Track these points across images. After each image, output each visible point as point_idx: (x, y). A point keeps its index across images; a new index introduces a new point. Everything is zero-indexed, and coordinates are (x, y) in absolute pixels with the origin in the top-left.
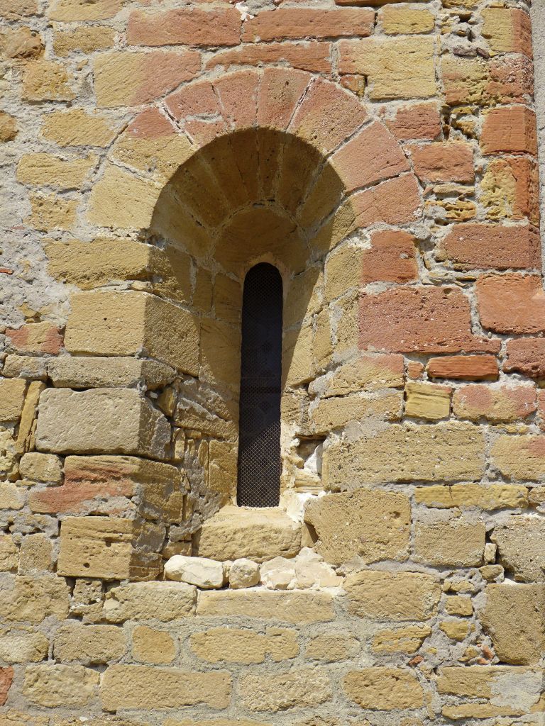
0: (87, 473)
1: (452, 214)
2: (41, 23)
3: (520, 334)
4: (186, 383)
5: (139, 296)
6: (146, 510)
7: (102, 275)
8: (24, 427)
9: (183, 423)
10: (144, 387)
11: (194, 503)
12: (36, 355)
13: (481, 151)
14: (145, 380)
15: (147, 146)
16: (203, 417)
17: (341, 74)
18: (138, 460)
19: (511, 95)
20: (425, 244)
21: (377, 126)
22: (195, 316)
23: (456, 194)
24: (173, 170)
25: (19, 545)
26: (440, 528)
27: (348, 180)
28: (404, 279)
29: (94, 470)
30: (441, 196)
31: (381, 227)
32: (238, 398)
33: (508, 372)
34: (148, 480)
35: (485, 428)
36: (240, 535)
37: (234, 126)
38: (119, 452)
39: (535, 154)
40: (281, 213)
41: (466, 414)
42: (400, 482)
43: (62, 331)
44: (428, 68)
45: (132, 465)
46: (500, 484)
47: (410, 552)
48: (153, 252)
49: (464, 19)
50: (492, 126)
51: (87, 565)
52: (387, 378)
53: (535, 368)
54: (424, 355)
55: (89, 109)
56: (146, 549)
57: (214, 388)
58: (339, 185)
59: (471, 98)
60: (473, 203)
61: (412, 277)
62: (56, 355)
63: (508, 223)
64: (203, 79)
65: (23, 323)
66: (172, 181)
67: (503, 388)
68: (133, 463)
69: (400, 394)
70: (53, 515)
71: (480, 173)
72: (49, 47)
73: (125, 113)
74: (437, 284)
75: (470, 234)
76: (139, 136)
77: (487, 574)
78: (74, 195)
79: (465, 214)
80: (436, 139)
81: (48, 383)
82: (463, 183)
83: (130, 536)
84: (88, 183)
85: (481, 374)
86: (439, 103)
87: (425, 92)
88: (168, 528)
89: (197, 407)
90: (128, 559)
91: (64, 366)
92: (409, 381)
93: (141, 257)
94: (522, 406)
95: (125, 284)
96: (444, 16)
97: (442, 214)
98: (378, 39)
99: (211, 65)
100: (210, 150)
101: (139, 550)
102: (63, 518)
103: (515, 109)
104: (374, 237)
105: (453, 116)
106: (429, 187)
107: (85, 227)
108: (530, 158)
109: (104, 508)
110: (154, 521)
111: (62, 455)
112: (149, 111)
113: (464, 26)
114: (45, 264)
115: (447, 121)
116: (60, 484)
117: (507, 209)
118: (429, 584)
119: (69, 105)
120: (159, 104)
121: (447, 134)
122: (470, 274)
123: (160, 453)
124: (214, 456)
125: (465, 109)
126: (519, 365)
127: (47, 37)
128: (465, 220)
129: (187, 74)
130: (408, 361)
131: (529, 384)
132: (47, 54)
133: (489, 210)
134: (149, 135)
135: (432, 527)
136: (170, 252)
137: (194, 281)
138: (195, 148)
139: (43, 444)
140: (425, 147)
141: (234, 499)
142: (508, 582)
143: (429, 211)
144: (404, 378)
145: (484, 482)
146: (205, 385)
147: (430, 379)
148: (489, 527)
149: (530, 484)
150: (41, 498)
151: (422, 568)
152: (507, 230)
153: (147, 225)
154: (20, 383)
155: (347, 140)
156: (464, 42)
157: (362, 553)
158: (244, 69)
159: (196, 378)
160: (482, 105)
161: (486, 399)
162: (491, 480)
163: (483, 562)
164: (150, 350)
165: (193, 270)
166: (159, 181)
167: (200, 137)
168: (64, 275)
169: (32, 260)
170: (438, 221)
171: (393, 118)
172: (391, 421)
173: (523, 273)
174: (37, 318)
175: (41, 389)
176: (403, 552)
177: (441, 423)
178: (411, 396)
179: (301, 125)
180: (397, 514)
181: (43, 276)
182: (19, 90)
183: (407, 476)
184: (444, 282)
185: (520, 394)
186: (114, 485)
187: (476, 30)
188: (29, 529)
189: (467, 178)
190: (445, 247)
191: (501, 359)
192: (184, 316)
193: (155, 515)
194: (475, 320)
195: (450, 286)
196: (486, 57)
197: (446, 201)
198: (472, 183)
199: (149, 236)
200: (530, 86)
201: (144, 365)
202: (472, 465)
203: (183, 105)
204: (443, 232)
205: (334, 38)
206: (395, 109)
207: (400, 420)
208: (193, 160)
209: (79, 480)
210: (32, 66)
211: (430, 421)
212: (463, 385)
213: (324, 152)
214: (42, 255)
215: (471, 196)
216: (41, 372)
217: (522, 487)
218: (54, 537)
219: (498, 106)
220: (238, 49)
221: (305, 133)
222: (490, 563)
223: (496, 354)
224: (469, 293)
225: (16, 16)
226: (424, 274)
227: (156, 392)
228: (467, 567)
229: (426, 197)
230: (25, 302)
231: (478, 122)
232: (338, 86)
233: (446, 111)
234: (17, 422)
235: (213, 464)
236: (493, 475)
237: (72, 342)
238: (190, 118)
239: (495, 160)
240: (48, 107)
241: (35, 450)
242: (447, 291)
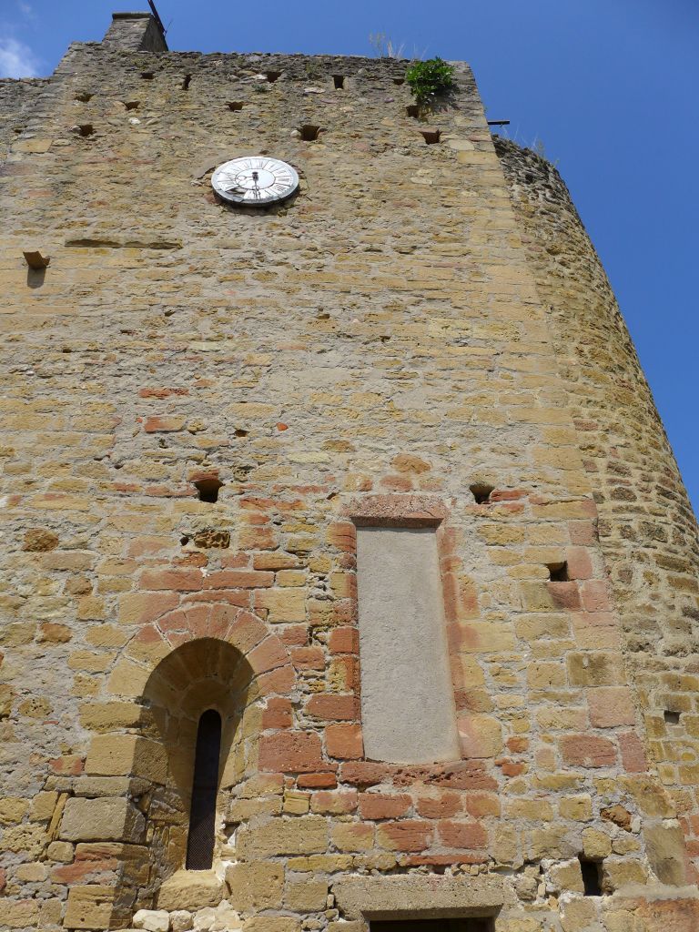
0: (89, 854)
1: (312, 688)
2: (92, 575)
3: (348, 760)
4: (157, 790)
5: (133, 736)
6: (124, 879)
7: (112, 724)
8: (53, 824)
9: (153, 817)
10: (130, 796)
11: (157, 871)
12: (66, 776)
13: (329, 652)
14: (131, 791)
15: (145, 647)
16: (167, 811)
17: (255, 608)
18: (121, 845)
19: (345, 621)
20: (297, 706)
21: (273, 638)
22: (166, 746)
23: (315, 677)
24: (158, 662)
25: (40, 907)
26: (302, 886)
27: (256, 669)
28: (285, 727)
29: (94, 853)
30: (307, 678)
31: (273, 695)
32: (190, 796)
33: (342, 783)
34: (127, 858)
35: (329, 818)
36: (185, 892)
37: (195, 637)
38: (111, 840)
39: (358, 653)
40: (221, 682)
41: (318, 810)
42: (279, 855)
43: (84, 761)
44: (301, 605)
45: (117, 848)
46: (337, 855)
47: (283, 903)
48: (143, 710)
49: (321, 579)
50: (334, 638)
51: (83, 920)
52: (273, 788)
53: (357, 780)
54: (295, 774)
55: (114, 625)
56: (122, 907)
57: (175, 792)
58: (251, 671)
59: (324, 622)
60: (324, 682)
61: (290, 726)
62: (78, 776)
63: (342, 694)
64: (180, 609)
65: (61, 755)
66: (157, 668)
67: (339, 793)
68: (119, 847)
69: (280, 798)
70: (65, 885)
71: (328, 665)
72: (95, 589)
73: (134, 627)
74: (304, 730)
75: (322, 699)
76: (141, 641)
77: (328, 916)
78: (100, 676)
79: (319, 688)
80: (305, 645)
81: (72, 794)
82: (319, 670)
83: (112, 898)
84: (109, 668)
85: (327, 784)
86: (307, 625)
87: (300, 619)
88: (138, 890)
89: (164, 805)
90: (110, 915)
91: (83, 783)
92: (286, 790)
93: (135, 713)
94: (349, 804)
95: (124, 730)
96: (311, 577)
97: (307, 688)
98: (276, 589)
99: (185, 602)
100: (181, 650)
101: (117, 907)
102: (71, 886)
103: (347, 629)
104: (270, 702)
105: (314, 633)
106: (300, 672)
107: (105, 696)
108: (355, 656)
109: (98, 879)
110: (129, 886)
111: (75, 843)
112: (148, 627)
113: (321, 583)
114: (78, 718)
115: (311, 635)
116: (71, 862)
117: (342, 685)
118: (294, 924)
119: (103, 622)
120: (154, 623)
121: (311, 642)
122: (321, 724)
123: (137, 839)
124: (173, 837)
125: (320, 629)
126: (348, 779)
127: (95, 583)
128: (320, 692)
129: (171, 606)
130: (286, 778)
131: (354, 790)
132: (93, 592)
133: (334, 685)
134: (147, 641)
135: (297, 885)
136: (154, 709)
137: (167, 725)
138: (172, 649)
139: (64, 836)
140: (299, 649)
141: (184, 866)
142: (342, 921)
143: (300, 686)
144: (283, 788)
145: (328, 854)
146: (170, 790)
147: (298, 788)
148: (330, 884)
149: (354, 854)
150: (59, 873)
151: (290, 914)
152: (342, 698)
153: (141, 694)
154: (54, 794)
155: (257, 645)
156: (321, 592)
157: (255, 905)
158: (203, 604)
159: (164, 786)
160: (329, 626)
161: (328, 800)
162: (331, 852)
163: (326, 908)
164: (136, 772)
165: (167, 718)
166: (150, 668)
167: (176, 642)
168: (89, 725)
169: (71, 716)
170: (305, 692)
171: (282, 633)
172: (275, 816)
173: (350, 723)
174: (70, 752)
175: (67, 798)
176: (279, 903)
177: (304, 816)
178: (287, 799)
179: (231, 636)
180: (277, 877)
181: (76, 726)
182: (75, 613)
183: (283, 851)
184: (307, 728)
185: (348, 796)
186: (106, 862)
187: (327, 585)
188: (49, 895)
189: (321, 667)
190: (309, 707)
191: (338, 775)
192: (159, 745)
193: (130, 882)
194: (324, 751)
195: (311, 731)
196: (332, 600)
197: (309, 680)
198: (324, 670)
199: (141, 700)
200: (356, 617)
201: (131, 782)
202: (321, 843)
203: (166, 624)
204: (308, 698)
205: (253, 588)
206: (283, 628)
207: (280, 815)
208: (170, 656)
209: (84, 860)
210: (84, 599)
211: (298, 815)
212: (317, 792)
213: (244, 652)
214: (77, 712)
215: (323, 677)
216: (68, 787)
217: (349, 856)
218: (64, 900)
219: (338, 627)
220: (200, 593)
221: (234, 641)
222: (331, 908)
223: (335, 772)
224: (321, 735)
225: (78, 570)
226: (296, 723)
227: (138, 798)
228: (316, 912)
229: (299, 678)
230: (64, 742)
231: (327, 636)
232: (253, 614)
233: (310, 630)
234: (49, 821)
235: (171, 843)
236: (333, 849)
237: (88, 769)
238: (171, 632)
239: (336, 657)
240: (91, 623)
241: (59, 839)
242: (309, 734)
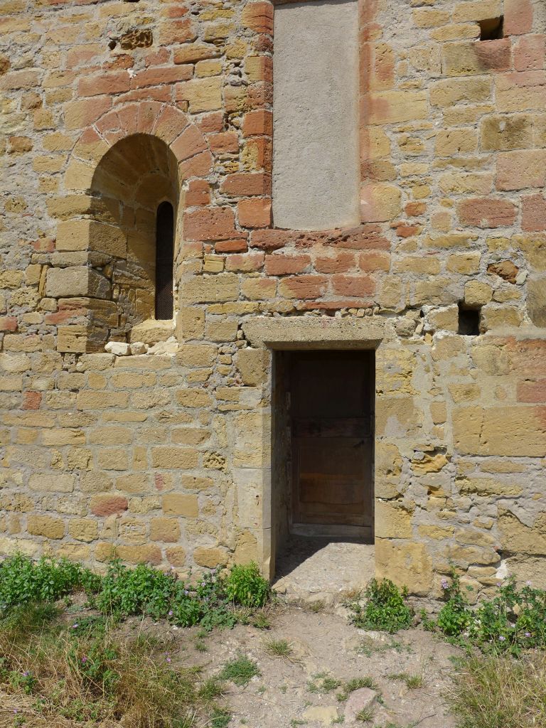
0: (68, 306)
1: (228, 169)
2: (40, 89)
3: (258, 228)
4: (118, 262)
5: (87, 221)
6: (95, 322)
7: (71, 213)
8: (41, 287)
9: (117, 281)
10: (91, 265)
11: (126, 319)
12: (44, 253)
13: (242, 135)
14: (90, 261)
15: (89, 147)
16: (131, 278)
17: (177, 101)
18: (88, 299)
19: (258, 104)
20: (215, 186)
21: (192, 128)
22: (123, 231)
23: (229, 159)
24: (100, 158)
25: (41, 339)
26: (218, 324)
27: (179, 157)
28: (204, 204)
29: (70, 305)
30: (223, 160)
31: (194, 178)
32: (155, 269)
33: (252, 248)
34: (96, 308)
35: (240, 275)
37: (127, 134)
38: (80, 296)
39: (272, 134)
41: (231, 269)
42: (201, 303)
43: (54, 241)
44: (218, 94)
45: (86, 301)
46: (246, 302)
47: (204, 336)
48: (93, 200)
49: (237, 65)
50: (248, 122)
51: (69, 347)
52: (195, 253)
53: (264, 244)
54: (213, 242)
55: (63, 131)
56: (96, 340)
57: (138, 264)
58: (176, 159)
59: (238, 108)
60: (238, 163)
61: (208, 203)
62: (52, 252)
63: (254, 172)
64: (113, 111)
65: (38, 238)
66: (100, 164)
67: (249, 255)
68: (86, 300)
69: (201, 261)
70: (55, 325)
71: (242, 147)
72: (44, 102)
73: (78, 132)
74: (220, 206)
75: (235, 179)
76: (85, 143)
77: (238, 344)
78: (57, 175)
79: (234, 169)
80: (221, 131)
81: (51, 266)
82: (233, 153)
83: (86, 333)
84: (63, 168)
85: (238, 249)
86: (223, 112)
87: (216, 107)
88: (109, 330)
89: (126, 273)
90: (85, 344)
91: (56, 258)
92: (206, 254)
93: (87, 203)
94: (257, 264)
95: (80, 216)
96: (227, 64)
97: (223, 170)
98: (195, 81)
99: (117, 103)
100: (119, 146)
101: (90, 340)
102: (58, 326)
103: (259, 112)
104: (190, 184)
105: (229, 119)
106: (216, 156)
107: (63, 191)
108: (266, 137)
109: (75, 321)
110: (101, 327)
111: (57, 298)
112: (88, 130)
113: (237, 69)
114: (46, 210)
115: (227, 121)
116: (57, 311)
117: (254, 165)
118: (212, 350)
119: (54, 130)
120: (93, 126)
121: (227, 127)
122: (235, 200)
123: (103, 295)
124: (139, 296)
125: (235, 114)
126: (256, 243)
127: (43, 97)
128: (234, 172)
129: (105, 109)
130: (205, 245)
131: (262, 253)
132: (44, 105)
133: (245, 166)
134: (89, 142)
135: (214, 324)
136: (105, 199)
137: (121, 212)
138: (109, 146)
139: (49, 294)
140: (215, 136)
141: (153, 317)
142: (249, 348)
143: (216, 169)
144: (203, 253)
145: (239, 302)
146: (131, 263)
147: (216, 253)
148: (240, 323)
149: (259, 301)
150: (49, 318)
151: (209, 343)
152: (253, 176)
153: (89, 187)
154: (38, 266)
155: (178, 135)
156: (236, 78)
157: (184, 337)
158: (132, 104)
159: (125, 259)
160: (244, 111)
161: (240, 261)
162: (242, 300)
163: (236, 339)
164: (93, 247)
165: (121, 208)
166: (94, 164)
167: (111, 140)
168: (54, 214)
169: (41, 209)
170: (221, 174)
171: (200, 122)
172: (197, 274)
173: (260, 197)
174: (44, 236)
175: (48, 268)
176: (201, 336)
177: (220, 274)
178: (206, 262)
179: (158, 130)
180: (199, 319)
181: (46, 216)
182: (32, 125)
183: (203, 300)
184: (223, 204)
185: (256, 258)
186: (79, 311)
187: (243, 70)
188: (45, 332)
189: (235, 150)
190: (224, 186)
191: (249, 241)
192: (115, 229)
193: (100, 324)
194: (237, 222)
195: (226, 206)
196: (247, 85)
197: (224, 163)
198: (238, 153)
199: (91, 192)
200: (269, 98)
201: (89, 255)
202: (233, 294)
203: (103, 126)
204: (224, 178)
205: (174, 83)
206: (201, 117)
207: (202, 274)
208: (109, 153)
209: (65, 309)
210: (37, 112)
211: (215, 274)
212: (231, 255)
213: (168, 143)
214: (45, 206)
215: (237, 159)
216: (47, 261)
217: (256, 303)
218: (55, 335)
219: (252, 111)
220: (129, 93)
221: (159, 134)
222: (240, 339)
223: (246, 239)
224: (234, 210)
225: (29, 87)
226: (214, 201)
227: (98, 267)
228: (229, 342)
229: (215, 161)
230: (39, 229)
231: (240, 120)
232: (175, 108)
233: (226, 116)
234: (37, 285)
235: (138, 300)
236: (243, 298)
237: (58, 248)
238: (107, 132)
239: (249, 140)
240: (45, 132)
241: (46, 297)
242: (224, 209)
